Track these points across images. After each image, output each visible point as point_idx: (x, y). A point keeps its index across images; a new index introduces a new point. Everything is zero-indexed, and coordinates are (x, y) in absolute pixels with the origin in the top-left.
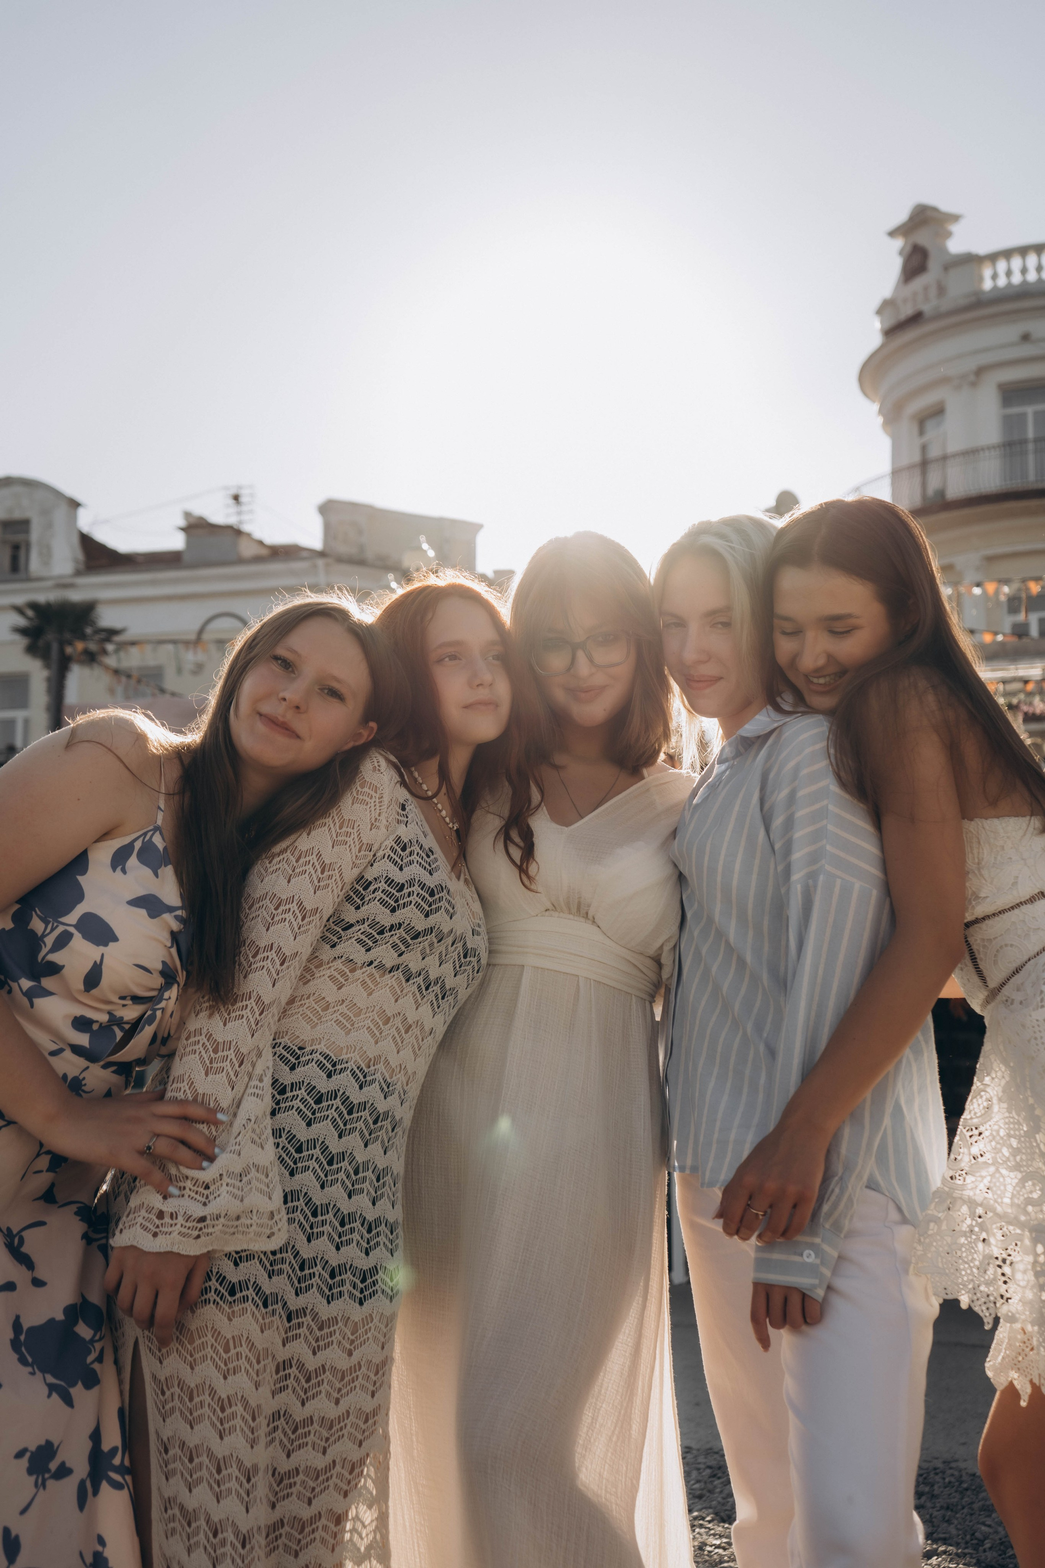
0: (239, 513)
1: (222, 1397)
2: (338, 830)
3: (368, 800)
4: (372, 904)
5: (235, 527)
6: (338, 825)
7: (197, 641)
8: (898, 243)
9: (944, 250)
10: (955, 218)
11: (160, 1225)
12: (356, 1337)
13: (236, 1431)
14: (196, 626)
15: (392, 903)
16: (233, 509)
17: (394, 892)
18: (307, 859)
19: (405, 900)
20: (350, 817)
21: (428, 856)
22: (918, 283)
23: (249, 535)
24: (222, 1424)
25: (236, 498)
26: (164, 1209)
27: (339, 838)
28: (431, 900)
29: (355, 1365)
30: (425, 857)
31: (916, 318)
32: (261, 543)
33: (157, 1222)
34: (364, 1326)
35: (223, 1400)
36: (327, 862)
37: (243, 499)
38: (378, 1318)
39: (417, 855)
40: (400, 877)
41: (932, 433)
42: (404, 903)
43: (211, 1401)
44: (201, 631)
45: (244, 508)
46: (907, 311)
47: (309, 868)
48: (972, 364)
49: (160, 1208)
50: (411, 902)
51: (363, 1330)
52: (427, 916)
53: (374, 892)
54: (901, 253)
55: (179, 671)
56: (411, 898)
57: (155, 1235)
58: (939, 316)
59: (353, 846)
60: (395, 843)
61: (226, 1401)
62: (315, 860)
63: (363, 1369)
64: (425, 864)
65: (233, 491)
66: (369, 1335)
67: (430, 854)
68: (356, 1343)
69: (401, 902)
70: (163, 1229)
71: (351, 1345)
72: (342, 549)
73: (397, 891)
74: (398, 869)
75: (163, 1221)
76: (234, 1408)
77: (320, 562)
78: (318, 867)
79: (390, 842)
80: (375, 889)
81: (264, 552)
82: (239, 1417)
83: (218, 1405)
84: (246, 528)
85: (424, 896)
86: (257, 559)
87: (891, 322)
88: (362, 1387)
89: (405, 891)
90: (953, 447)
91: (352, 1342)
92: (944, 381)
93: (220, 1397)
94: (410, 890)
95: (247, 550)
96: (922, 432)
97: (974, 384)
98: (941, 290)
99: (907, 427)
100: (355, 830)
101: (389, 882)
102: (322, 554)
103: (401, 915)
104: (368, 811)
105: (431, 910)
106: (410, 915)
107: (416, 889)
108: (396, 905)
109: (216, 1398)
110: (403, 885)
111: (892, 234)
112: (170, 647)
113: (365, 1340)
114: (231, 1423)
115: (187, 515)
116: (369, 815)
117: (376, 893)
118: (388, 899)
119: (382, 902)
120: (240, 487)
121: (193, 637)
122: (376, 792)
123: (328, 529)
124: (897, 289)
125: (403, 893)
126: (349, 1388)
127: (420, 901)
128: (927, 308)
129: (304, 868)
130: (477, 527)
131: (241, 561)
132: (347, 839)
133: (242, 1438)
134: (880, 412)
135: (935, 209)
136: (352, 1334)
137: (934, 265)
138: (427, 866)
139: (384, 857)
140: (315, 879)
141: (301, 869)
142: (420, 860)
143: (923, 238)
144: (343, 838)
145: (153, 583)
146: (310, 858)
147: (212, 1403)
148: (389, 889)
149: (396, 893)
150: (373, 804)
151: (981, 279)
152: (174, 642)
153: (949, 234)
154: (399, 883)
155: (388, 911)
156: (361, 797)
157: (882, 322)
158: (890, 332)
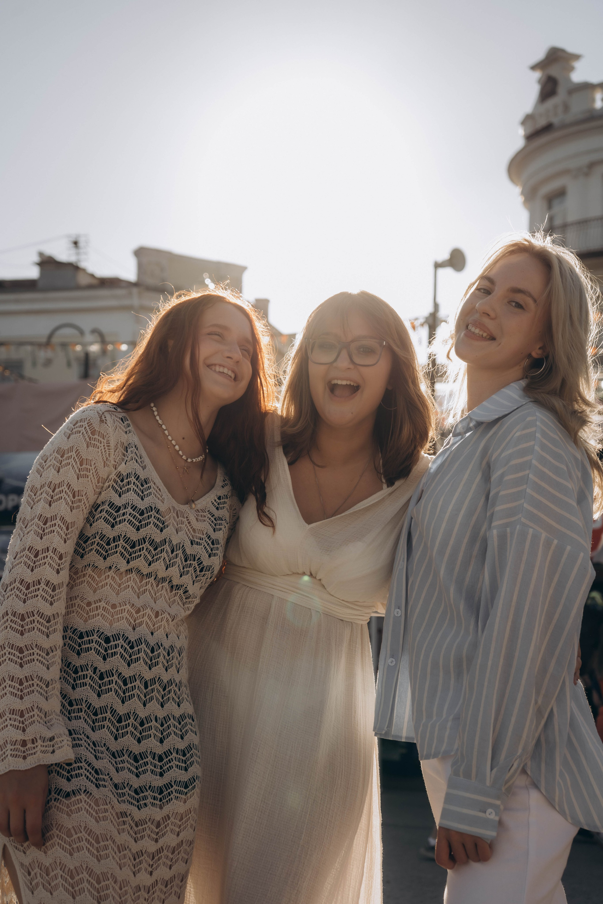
0: (78, 254)
1: (71, 869)
2: (79, 467)
3: (99, 444)
4: (99, 521)
5: (75, 264)
6: (78, 463)
7: (48, 343)
8: (537, 75)
9: (569, 80)
10: (577, 57)
11: (25, 750)
12: (160, 830)
13: (84, 891)
14: (47, 332)
15: (112, 520)
16: (73, 251)
17: (113, 512)
18: (61, 489)
19: (121, 518)
20: (87, 457)
21: (142, 485)
22: (551, 103)
23: (84, 270)
24: (73, 888)
25: (76, 243)
26: (26, 739)
27: (82, 473)
28: (140, 518)
29: (159, 848)
30: (140, 485)
31: (548, 128)
32: (92, 276)
33: (23, 749)
34: (164, 823)
35: (72, 870)
36: (76, 489)
37: (81, 244)
38: (174, 816)
39: (134, 484)
40: (118, 502)
41: (557, 208)
42: (120, 520)
43: (62, 873)
44: (51, 336)
45: (81, 251)
46: (542, 122)
47: (63, 495)
48: (585, 160)
49: (23, 739)
50: (125, 520)
51: (164, 825)
52: (138, 529)
53: (101, 513)
54: (539, 81)
55: (34, 364)
56: (125, 517)
57: (25, 758)
58: (564, 126)
59: (92, 478)
60: (117, 476)
61: (74, 871)
62: (66, 489)
63: (165, 851)
64: (139, 492)
65: (74, 239)
66: (168, 828)
67: (144, 483)
68: (160, 834)
69: (118, 519)
70: (29, 752)
71: (157, 835)
72: (151, 281)
73: (116, 512)
74: (117, 496)
75: (27, 747)
76: (81, 876)
77: (135, 290)
78: (70, 493)
79: (113, 476)
80: (102, 510)
81: (94, 282)
82: (85, 881)
83: (68, 875)
84: (83, 265)
85: (135, 515)
86: (90, 287)
87: (530, 130)
88: (164, 863)
89: (121, 512)
90: (571, 218)
91: (158, 833)
92: (566, 172)
93: (69, 869)
94: (124, 511)
95: (83, 280)
96: (550, 206)
97: (587, 175)
98: (566, 108)
99: (540, 204)
100: (93, 467)
101: (111, 505)
102: (135, 285)
103: (143, 532)
104: (100, 453)
105: (141, 525)
106: (124, 529)
107: (129, 510)
108: (114, 522)
109: (67, 869)
110: (120, 507)
111: (534, 68)
112: (29, 348)
113: (165, 832)
114: (80, 887)
115: (41, 254)
116: (101, 456)
117: (102, 513)
118: (109, 517)
119: (106, 520)
120: (78, 236)
121: (44, 340)
122: (104, 439)
123: (141, 267)
124: (536, 107)
125: (119, 513)
126: (157, 864)
127: (131, 519)
128: (556, 121)
129: (60, 495)
130: (243, 269)
131: (78, 288)
132: (88, 474)
133: (90, 897)
134: (523, 193)
135: (563, 51)
136: (157, 828)
137: (562, 91)
138: (140, 493)
139: (109, 487)
140: (69, 501)
141: (58, 496)
142: (136, 488)
143: (554, 71)
144: (85, 473)
145: (17, 301)
146: (63, 488)
147: (64, 875)
148: (110, 510)
149: (115, 513)
150: (103, 448)
151: (593, 100)
152: (32, 344)
153: (572, 69)
154: (117, 506)
155: (110, 527)
156: (93, 442)
157: (525, 130)
158: (530, 137)
